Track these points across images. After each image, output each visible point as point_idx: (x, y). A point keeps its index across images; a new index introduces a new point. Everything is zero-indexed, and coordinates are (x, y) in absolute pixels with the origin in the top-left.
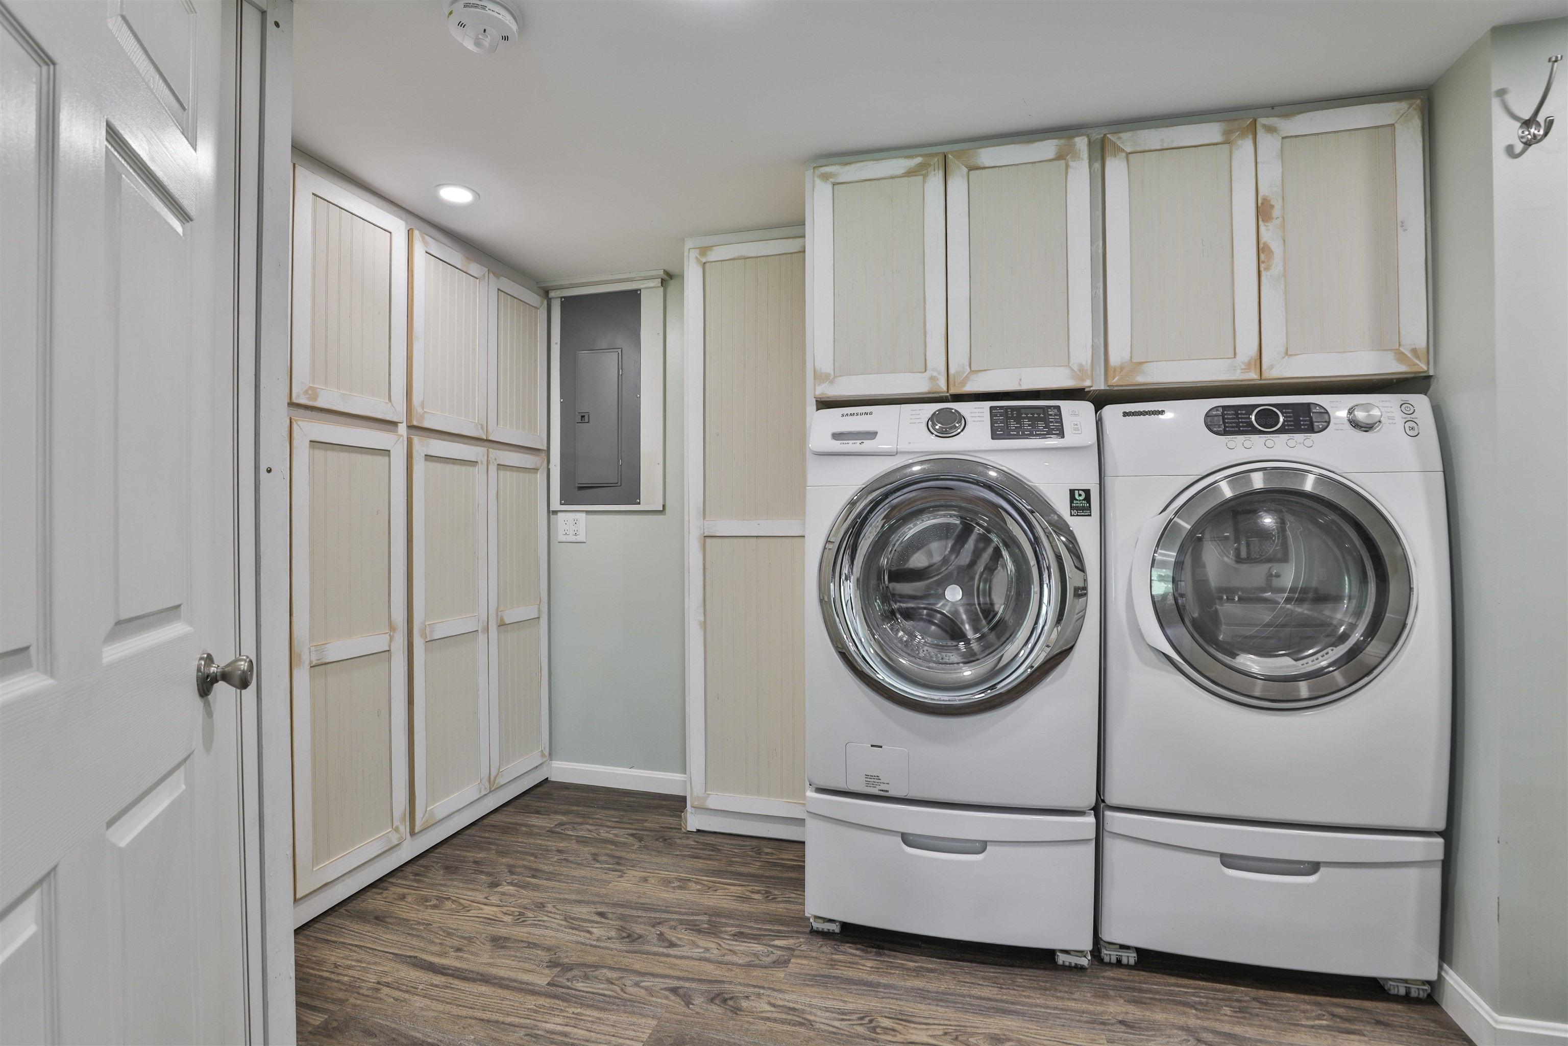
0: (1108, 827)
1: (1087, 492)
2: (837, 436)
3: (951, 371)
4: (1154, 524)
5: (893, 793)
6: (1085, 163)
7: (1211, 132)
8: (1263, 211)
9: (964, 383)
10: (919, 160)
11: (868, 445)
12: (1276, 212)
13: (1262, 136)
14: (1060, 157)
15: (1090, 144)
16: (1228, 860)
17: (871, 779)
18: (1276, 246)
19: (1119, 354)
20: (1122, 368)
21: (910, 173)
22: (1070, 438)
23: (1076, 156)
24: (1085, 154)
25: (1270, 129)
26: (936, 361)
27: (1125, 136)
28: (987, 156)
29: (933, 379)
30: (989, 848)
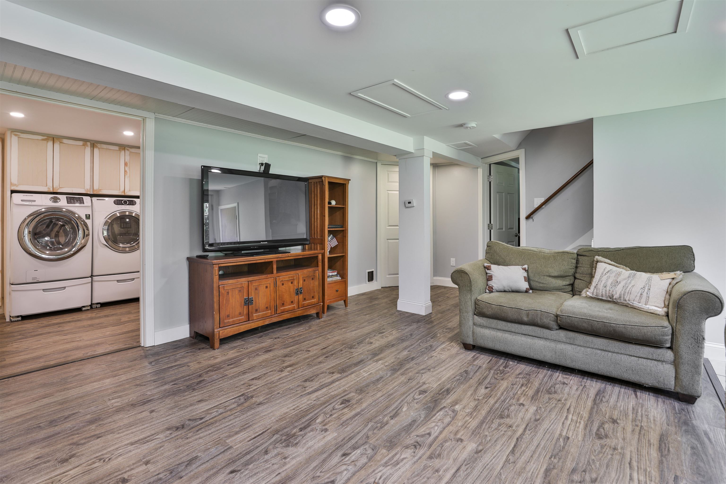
0: (94, 280)
1: (89, 215)
2: (22, 200)
3: (54, 187)
4: (103, 221)
5: (40, 280)
6: (89, 148)
7: (117, 148)
8: (126, 164)
9: (58, 190)
10: (46, 137)
11: (33, 203)
12: (128, 165)
13: (126, 151)
14: (83, 145)
15: (91, 144)
16: (118, 281)
17: (33, 278)
18: (128, 171)
19: (96, 187)
20: (97, 190)
21: (43, 140)
22: (85, 204)
23: (87, 146)
24: (89, 146)
25: (128, 150)
26: (50, 184)
27: (99, 144)
28: (65, 141)
29: (49, 188)
30: (66, 288)
